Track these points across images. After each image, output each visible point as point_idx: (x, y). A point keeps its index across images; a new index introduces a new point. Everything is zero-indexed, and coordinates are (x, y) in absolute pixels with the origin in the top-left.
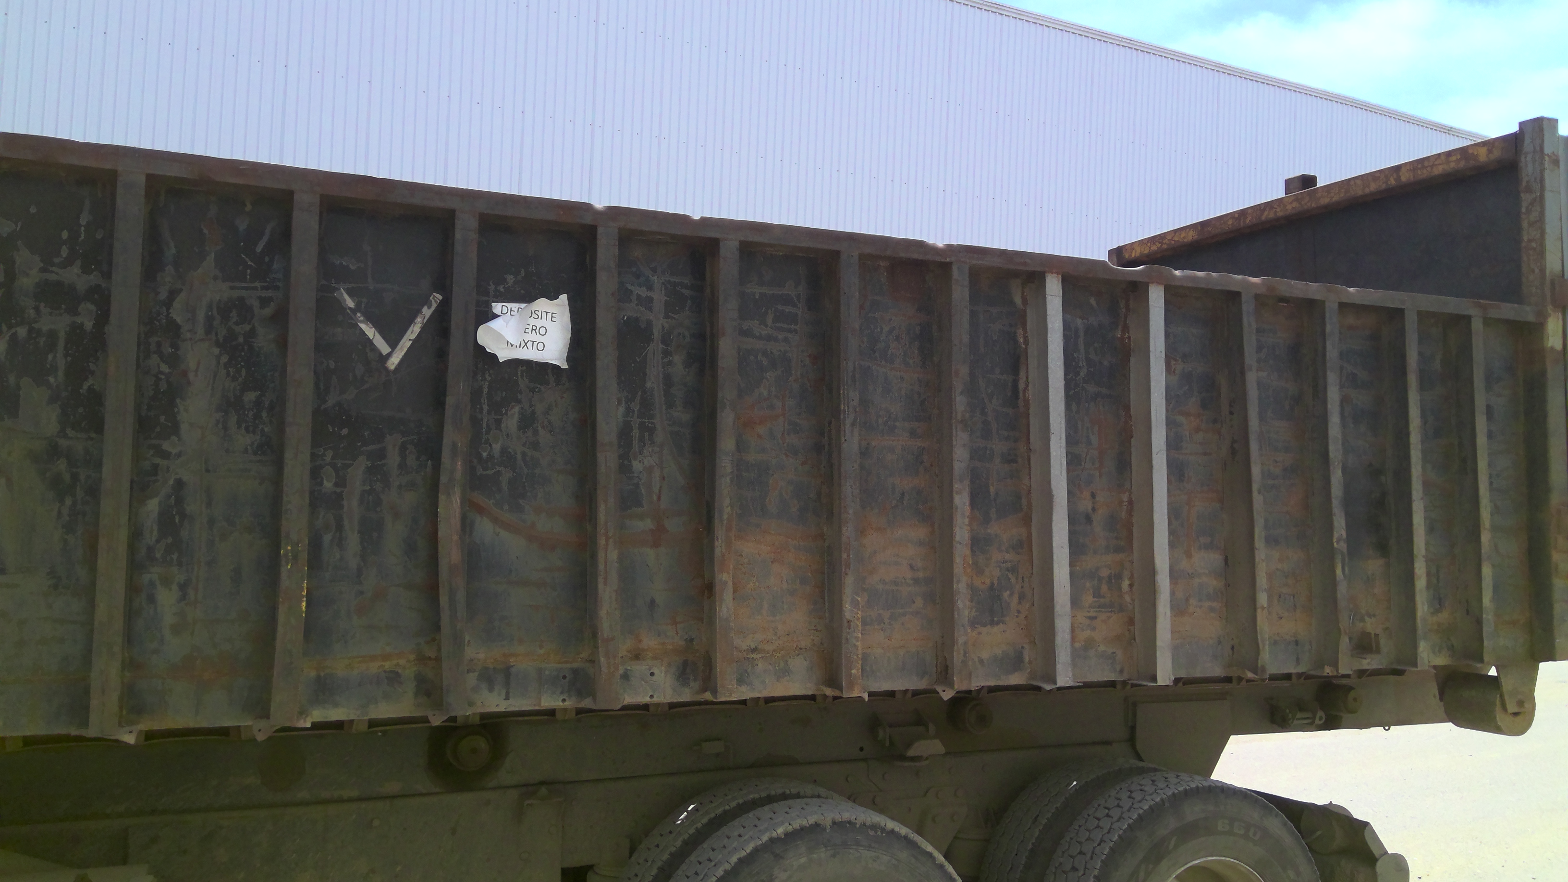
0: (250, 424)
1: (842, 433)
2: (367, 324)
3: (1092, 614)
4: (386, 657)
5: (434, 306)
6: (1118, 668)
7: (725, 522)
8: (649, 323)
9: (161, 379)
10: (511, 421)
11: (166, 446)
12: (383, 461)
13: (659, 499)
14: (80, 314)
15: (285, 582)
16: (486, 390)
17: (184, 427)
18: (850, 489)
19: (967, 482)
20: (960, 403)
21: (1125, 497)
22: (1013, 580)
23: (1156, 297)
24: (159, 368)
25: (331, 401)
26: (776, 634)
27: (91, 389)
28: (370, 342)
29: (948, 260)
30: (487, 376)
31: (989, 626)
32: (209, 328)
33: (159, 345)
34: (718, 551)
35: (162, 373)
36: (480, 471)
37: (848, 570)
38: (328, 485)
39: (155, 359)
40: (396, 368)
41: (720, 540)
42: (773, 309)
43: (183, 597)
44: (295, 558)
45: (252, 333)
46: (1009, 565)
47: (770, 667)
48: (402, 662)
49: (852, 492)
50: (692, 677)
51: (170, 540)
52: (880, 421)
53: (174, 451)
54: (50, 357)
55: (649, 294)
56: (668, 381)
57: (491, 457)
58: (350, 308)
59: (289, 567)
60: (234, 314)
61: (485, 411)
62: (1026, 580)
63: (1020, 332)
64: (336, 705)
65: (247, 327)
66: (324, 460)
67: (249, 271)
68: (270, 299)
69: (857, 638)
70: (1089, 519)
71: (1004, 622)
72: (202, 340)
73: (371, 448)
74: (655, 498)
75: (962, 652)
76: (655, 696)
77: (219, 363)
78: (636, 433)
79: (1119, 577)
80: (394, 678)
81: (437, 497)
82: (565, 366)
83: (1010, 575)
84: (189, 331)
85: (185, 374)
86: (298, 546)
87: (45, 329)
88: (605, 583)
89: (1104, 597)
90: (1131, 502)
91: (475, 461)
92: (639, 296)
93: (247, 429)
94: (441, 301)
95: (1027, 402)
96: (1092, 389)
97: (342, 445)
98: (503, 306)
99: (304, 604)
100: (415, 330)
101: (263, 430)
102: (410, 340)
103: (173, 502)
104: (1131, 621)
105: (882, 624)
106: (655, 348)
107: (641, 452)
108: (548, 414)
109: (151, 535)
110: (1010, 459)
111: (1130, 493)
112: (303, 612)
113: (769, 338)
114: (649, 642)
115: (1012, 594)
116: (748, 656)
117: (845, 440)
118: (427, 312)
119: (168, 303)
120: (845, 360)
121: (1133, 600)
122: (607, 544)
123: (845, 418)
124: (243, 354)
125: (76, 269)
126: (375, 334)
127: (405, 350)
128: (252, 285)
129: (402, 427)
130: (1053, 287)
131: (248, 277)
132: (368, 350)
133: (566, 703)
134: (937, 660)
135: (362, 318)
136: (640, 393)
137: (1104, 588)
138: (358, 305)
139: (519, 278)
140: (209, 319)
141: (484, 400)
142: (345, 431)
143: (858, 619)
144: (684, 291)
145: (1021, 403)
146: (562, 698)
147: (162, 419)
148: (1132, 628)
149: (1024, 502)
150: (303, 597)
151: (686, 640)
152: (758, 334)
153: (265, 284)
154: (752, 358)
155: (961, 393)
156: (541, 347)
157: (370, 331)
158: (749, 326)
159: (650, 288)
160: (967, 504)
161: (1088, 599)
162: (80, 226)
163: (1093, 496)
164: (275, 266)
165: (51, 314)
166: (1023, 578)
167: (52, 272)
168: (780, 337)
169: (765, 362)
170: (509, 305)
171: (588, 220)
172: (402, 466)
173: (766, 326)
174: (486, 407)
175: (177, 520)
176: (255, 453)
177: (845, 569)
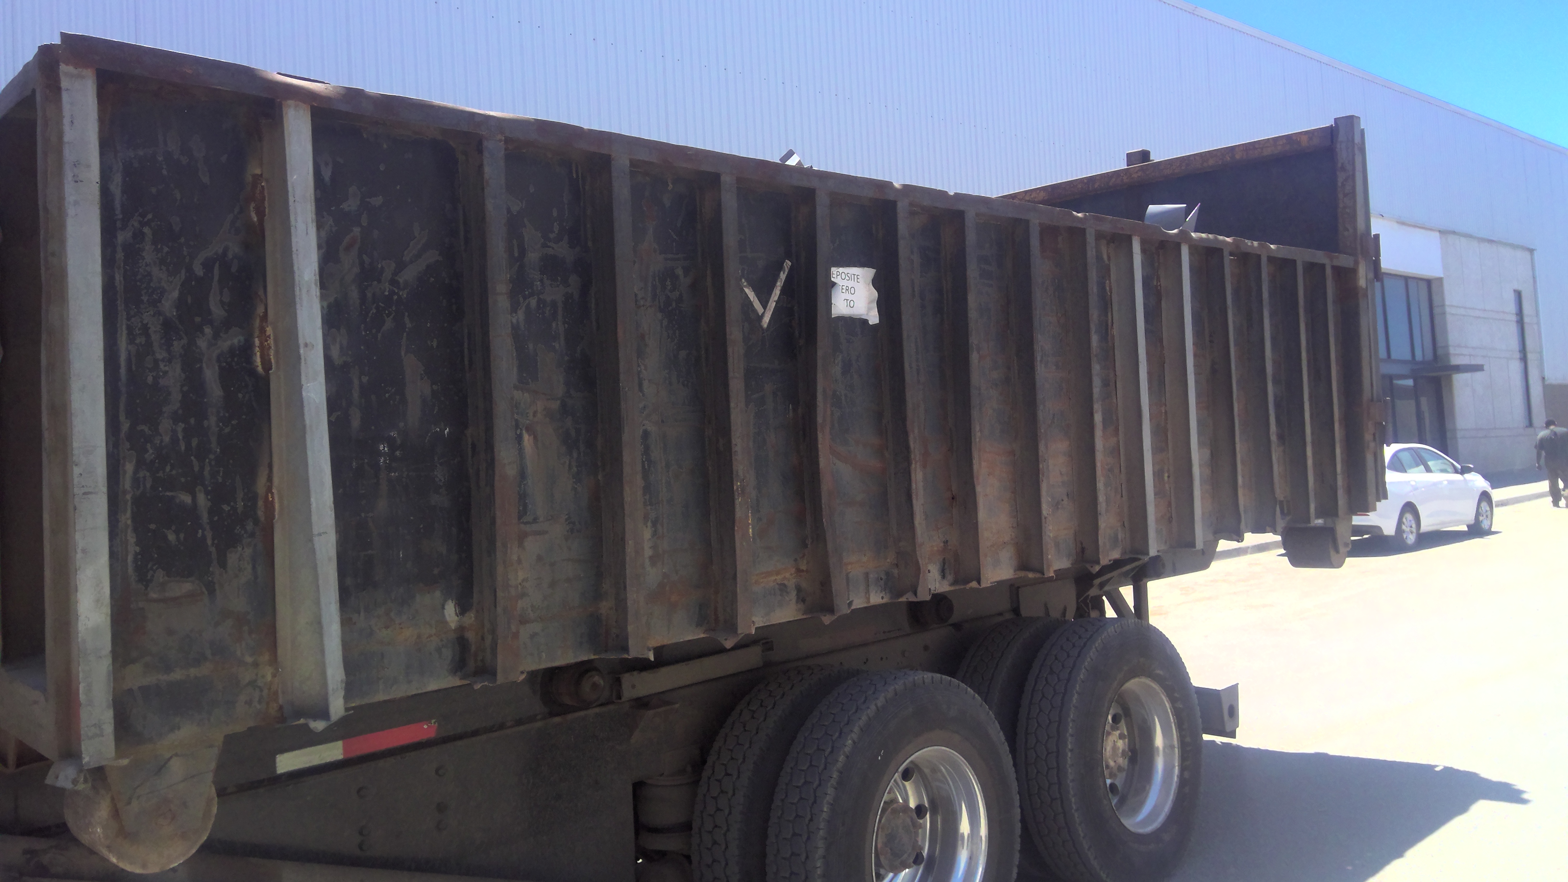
0: (684, 379)
1: (1036, 368)
2: (749, 289)
5: (787, 271)
6: (1164, 540)
7: (977, 444)
10: (837, 367)
12: (765, 407)
13: (924, 427)
14: (570, 285)
15: (738, 513)
18: (1042, 413)
19: (1100, 404)
21: (1163, 410)
22: (1111, 477)
23: (1185, 254)
26: (992, 532)
27: (582, 353)
28: (751, 303)
29: (1085, 226)
32: (654, 296)
37: (1043, 477)
40: (768, 326)
43: (655, 533)
44: (743, 492)
45: (680, 299)
50: (948, 572)
53: (641, 405)
54: (554, 325)
59: (740, 500)
60: (668, 282)
63: (1107, 282)
65: (677, 294)
67: (674, 244)
68: (689, 269)
69: (1050, 530)
72: (651, 306)
73: (757, 396)
75: (1103, 535)
77: (662, 326)
79: (1162, 471)
80: (783, 588)
82: (878, 323)
83: (1110, 474)
85: (642, 337)
86: (744, 482)
87: (548, 299)
88: (918, 499)
89: (1157, 487)
90: (1166, 412)
93: (684, 385)
94: (791, 267)
95: (1113, 338)
99: (751, 530)
100: (776, 293)
101: (692, 383)
102: (774, 301)
104: (1169, 504)
108: (858, 361)
111: (1166, 406)
115: (1111, 489)
117: (1038, 374)
118: (783, 277)
120: (1035, 309)
121: (1170, 488)
122: (916, 466)
123: (1037, 356)
124: (676, 317)
125: (564, 244)
126: (753, 297)
127: (772, 310)
128: (677, 257)
129: (773, 377)
130: (1136, 246)
131: (675, 249)
132: (750, 311)
133: (884, 600)
134: (1076, 544)
135: (745, 284)
138: (743, 272)
140: (654, 287)
143: (1050, 516)
144: (929, 254)
145: (1109, 338)
146: (881, 595)
149: (1115, 417)
150: (749, 524)
151: (944, 542)
153: (685, 255)
156: (852, 304)
157: (751, 294)
159: (912, 252)
160: (1101, 420)
162: (564, 204)
164: (690, 239)
165: (551, 285)
166: (1116, 477)
167: (549, 247)
168: (984, 290)
171: (891, 199)
172: (775, 410)
175: (647, 466)
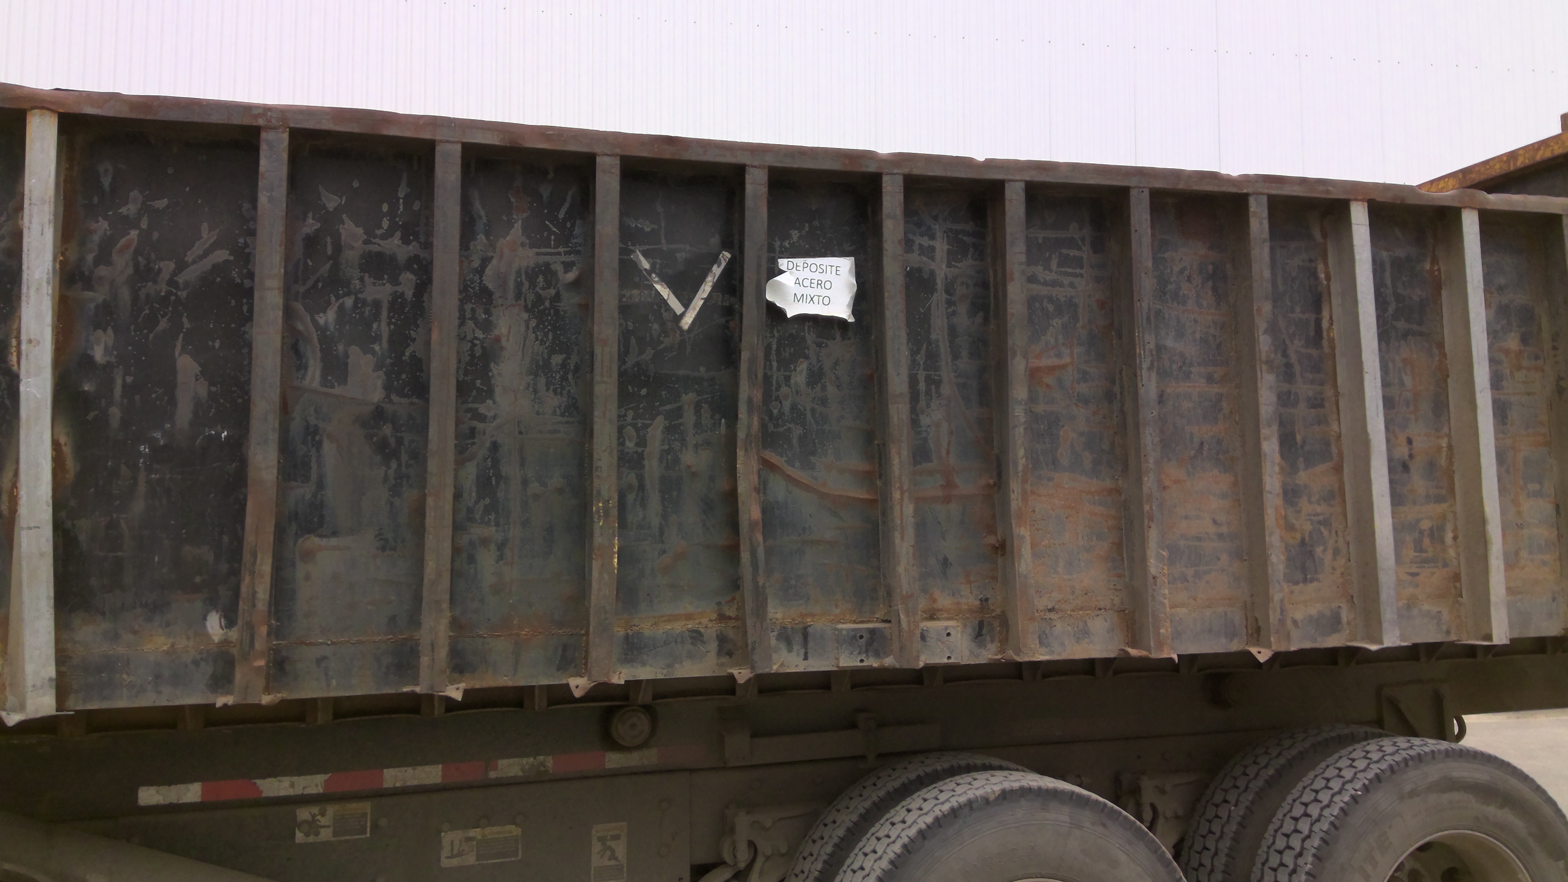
0: (557, 386)
1: (1139, 378)
2: (662, 285)
3: (1414, 570)
4: (689, 617)
5: (724, 264)
6: (1444, 628)
7: (1020, 474)
8: (932, 273)
9: (476, 345)
10: (800, 376)
11: (482, 409)
12: (681, 421)
13: (948, 452)
14: (400, 284)
15: (598, 539)
16: (774, 347)
17: (498, 391)
18: (1149, 437)
19: (1275, 427)
20: (1264, 342)
21: (1444, 443)
22: (1326, 533)
23: (1470, 224)
24: (474, 333)
25: (631, 361)
26: (1073, 593)
27: (413, 356)
28: (665, 302)
29: (1245, 191)
30: (775, 333)
31: (1302, 585)
32: (518, 295)
33: (473, 310)
34: (1014, 505)
35: (476, 338)
36: (771, 428)
37: (1151, 523)
38: (630, 444)
39: (470, 324)
40: (689, 328)
41: (1015, 492)
42: (1057, 253)
43: (500, 558)
44: (607, 514)
45: (557, 297)
46: (1321, 518)
47: (1069, 628)
48: (705, 621)
49: (1152, 441)
50: (988, 638)
51: (487, 501)
52: (1175, 367)
53: (490, 414)
54: (375, 326)
55: (931, 243)
56: (953, 332)
57: (781, 414)
58: (646, 269)
59: (601, 524)
60: (541, 279)
61: (775, 368)
62: (1340, 533)
63: (1321, 267)
64: (644, 664)
65: (553, 292)
66: (626, 420)
67: (553, 237)
68: (572, 264)
69: (1164, 596)
70: (1405, 467)
71: (1318, 580)
72: (512, 305)
73: (668, 407)
74: (944, 452)
75: (1279, 610)
76: (952, 658)
77: (527, 327)
78: (922, 386)
79: (1441, 528)
80: (696, 636)
81: (736, 453)
82: (851, 320)
83: (1323, 529)
84: (501, 297)
85: (498, 339)
86: (609, 503)
87: (370, 299)
88: (902, 539)
89: (1426, 552)
90: (1450, 447)
91: (767, 418)
92: (921, 245)
93: (555, 393)
94: (730, 260)
95: (1332, 341)
96: (1401, 325)
97: (641, 406)
98: (788, 261)
99: (616, 560)
100: (706, 289)
101: (569, 391)
102: (702, 299)
103: (490, 464)
104: (1457, 577)
105: (1186, 583)
106: (939, 297)
107: (928, 406)
108: (836, 369)
109: (470, 496)
110: (1317, 403)
111: (1449, 436)
112: (615, 568)
113: (1054, 284)
114: (944, 601)
115: (1325, 551)
116: (1046, 617)
117: (1143, 385)
118: (717, 271)
119: (481, 271)
120: (1139, 301)
121: (1458, 554)
122: (902, 499)
123: (1141, 362)
124: (549, 318)
125: (396, 240)
126: (669, 294)
127: (698, 309)
128: (556, 251)
129: (696, 386)
130: (1359, 216)
131: (552, 243)
132: (663, 310)
133: (863, 664)
134: (1247, 620)
135: (657, 279)
136: (925, 345)
137: (1427, 541)
138: (653, 266)
139: (804, 233)
140: (519, 285)
141: (773, 357)
142: (644, 392)
143: (1164, 575)
144: (965, 238)
145: (1325, 343)
146: (859, 658)
147: (478, 382)
148: (1458, 585)
149: (1334, 450)
150: (615, 553)
151: (981, 600)
152: (1042, 281)
153: (568, 249)
154: (1037, 305)
155: (1265, 332)
156: (826, 301)
157: (664, 291)
158: (1033, 272)
159: (932, 237)
160: (1277, 451)
161: (1410, 553)
162: (399, 198)
163: (1410, 441)
164: (577, 231)
165: (374, 284)
166: (1336, 532)
167: (375, 243)
168: (1066, 281)
169: (1051, 307)
170: (795, 261)
171: (872, 168)
172: (698, 425)
173: (1051, 271)
174: (775, 364)
175: (494, 483)
176: (562, 415)
177: (1148, 522)
